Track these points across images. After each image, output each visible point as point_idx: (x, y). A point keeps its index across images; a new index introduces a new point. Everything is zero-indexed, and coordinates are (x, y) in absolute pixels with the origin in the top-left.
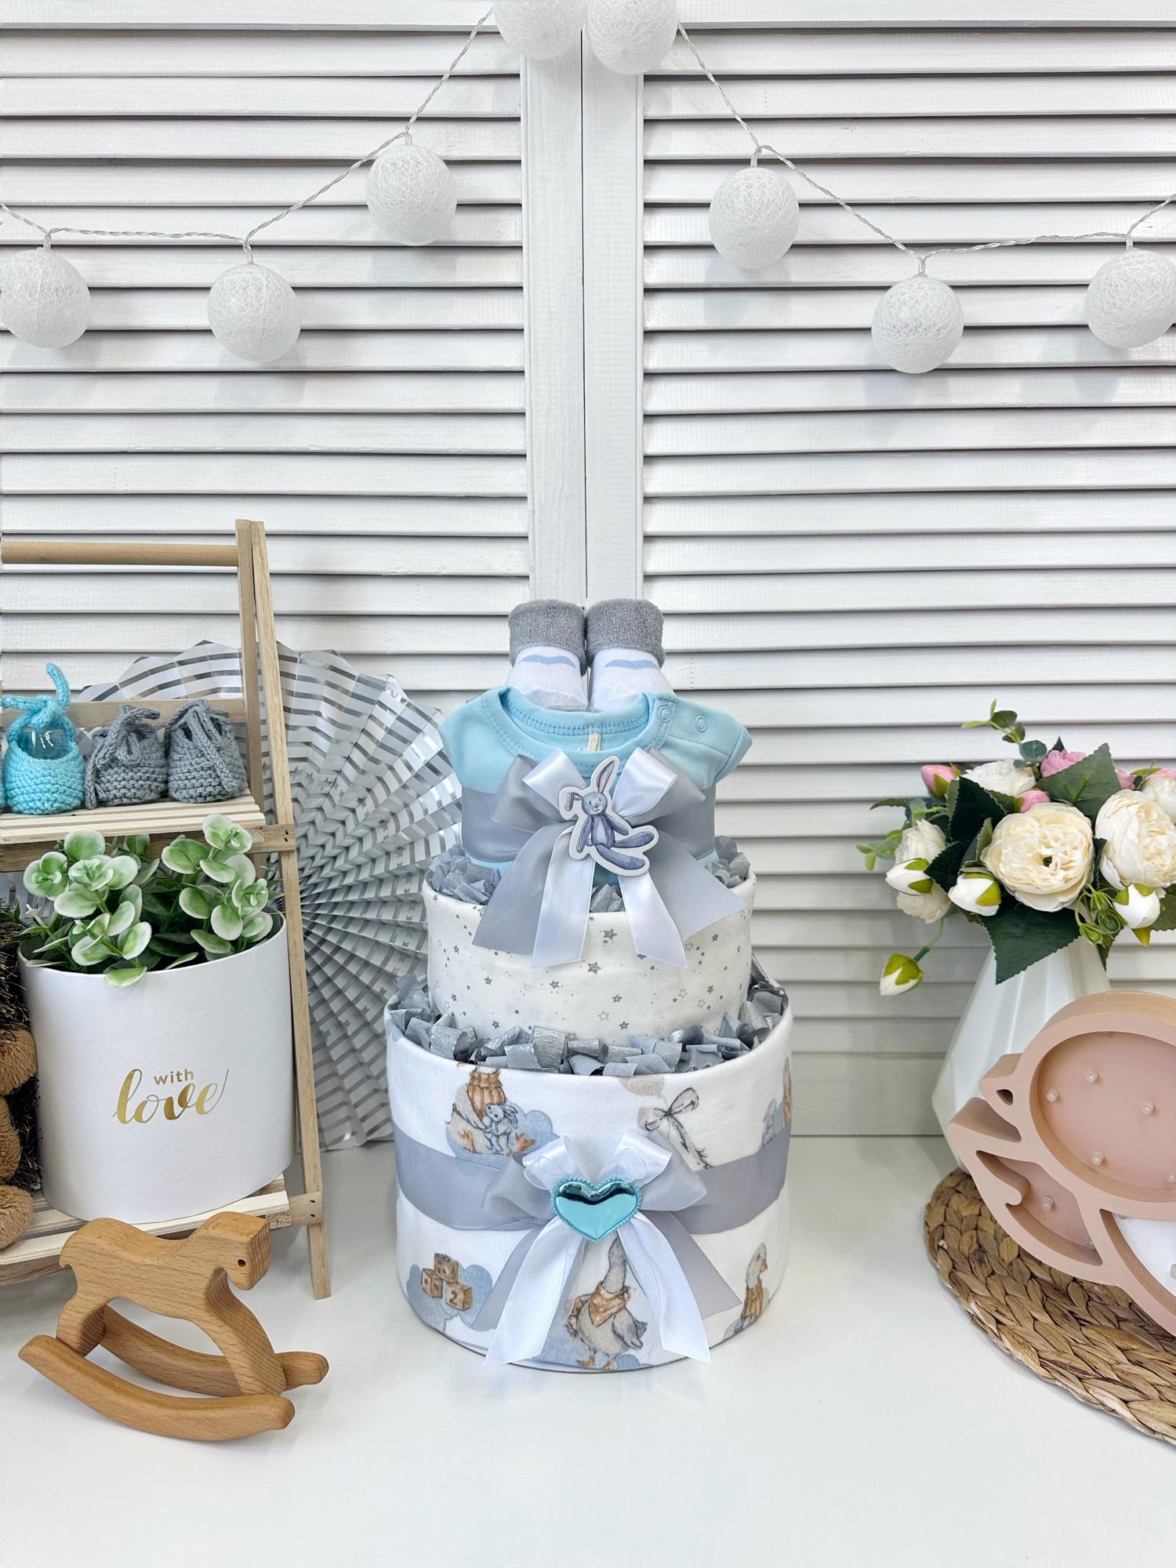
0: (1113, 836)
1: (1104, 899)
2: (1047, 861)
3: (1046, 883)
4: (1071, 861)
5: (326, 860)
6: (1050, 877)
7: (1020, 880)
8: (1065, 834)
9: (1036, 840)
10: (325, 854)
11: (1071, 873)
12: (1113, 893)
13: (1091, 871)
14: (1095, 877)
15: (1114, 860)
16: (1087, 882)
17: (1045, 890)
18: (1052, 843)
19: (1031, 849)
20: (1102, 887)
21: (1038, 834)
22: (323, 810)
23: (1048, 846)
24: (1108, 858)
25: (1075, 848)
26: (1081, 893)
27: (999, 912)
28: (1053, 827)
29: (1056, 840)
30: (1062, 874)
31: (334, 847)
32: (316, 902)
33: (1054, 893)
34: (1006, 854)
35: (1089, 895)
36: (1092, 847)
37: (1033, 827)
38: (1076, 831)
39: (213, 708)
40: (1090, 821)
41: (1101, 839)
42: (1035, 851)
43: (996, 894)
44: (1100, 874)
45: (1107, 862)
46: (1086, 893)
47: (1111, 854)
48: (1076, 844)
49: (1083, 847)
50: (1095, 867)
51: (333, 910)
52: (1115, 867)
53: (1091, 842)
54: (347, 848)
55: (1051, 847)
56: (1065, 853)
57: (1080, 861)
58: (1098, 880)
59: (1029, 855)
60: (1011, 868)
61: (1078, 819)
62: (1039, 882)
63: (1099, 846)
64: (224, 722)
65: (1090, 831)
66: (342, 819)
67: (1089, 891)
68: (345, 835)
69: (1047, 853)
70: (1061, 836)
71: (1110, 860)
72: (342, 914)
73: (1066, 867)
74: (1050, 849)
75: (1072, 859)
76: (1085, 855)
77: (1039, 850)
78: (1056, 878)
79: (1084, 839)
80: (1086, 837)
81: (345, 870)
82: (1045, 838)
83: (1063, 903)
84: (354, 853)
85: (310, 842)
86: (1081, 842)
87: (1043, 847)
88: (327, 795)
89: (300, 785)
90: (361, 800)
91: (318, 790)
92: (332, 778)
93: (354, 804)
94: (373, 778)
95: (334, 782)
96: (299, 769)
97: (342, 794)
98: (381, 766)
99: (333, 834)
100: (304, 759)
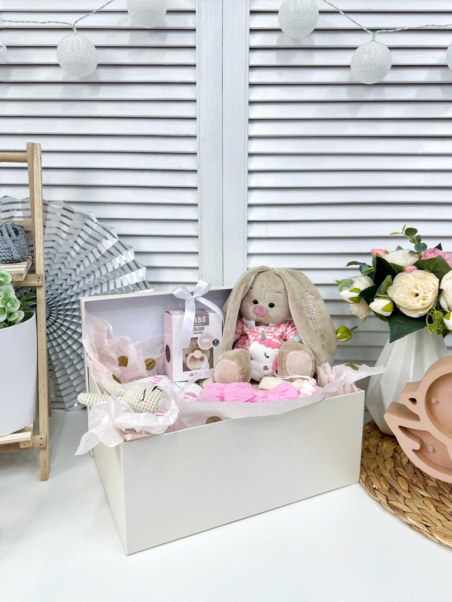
0: (448, 289)
1: (440, 315)
2: (417, 295)
3: (414, 305)
4: (427, 297)
5: (63, 291)
6: (416, 302)
7: (402, 302)
8: (426, 284)
9: (412, 286)
10: (62, 288)
11: (425, 302)
12: (444, 313)
13: (435, 302)
14: (437, 305)
16: (433, 306)
17: (413, 308)
19: (409, 289)
20: (439, 309)
21: (413, 283)
22: (61, 269)
24: (443, 298)
25: (430, 291)
26: (430, 310)
27: (391, 315)
28: (421, 281)
30: (422, 302)
31: (66, 285)
32: (59, 308)
33: (418, 309)
34: (398, 290)
36: (437, 291)
37: (412, 280)
38: (432, 284)
39: (15, 223)
40: (439, 280)
41: (442, 289)
42: (411, 291)
43: (391, 307)
45: (443, 299)
46: (432, 311)
47: (445, 295)
48: (430, 289)
49: (433, 291)
50: (438, 300)
51: (66, 312)
52: (446, 301)
54: (73, 286)
55: (418, 289)
56: (425, 293)
57: (431, 297)
58: (438, 307)
59: (408, 292)
60: (400, 297)
61: (433, 279)
62: (410, 304)
63: (440, 291)
64: (20, 230)
65: (437, 284)
66: (70, 274)
67: (434, 310)
68: (71, 280)
69: (416, 292)
70: (424, 285)
71: (445, 299)
72: (70, 314)
73: (424, 299)
75: (427, 295)
76: (434, 294)
78: (419, 303)
79: (434, 288)
80: (436, 288)
81: (71, 295)
82: (417, 285)
83: (421, 314)
84: (75, 288)
85: (55, 283)
86: (433, 289)
87: (415, 289)
88: (63, 263)
89: (50, 258)
90: (78, 266)
91: (59, 261)
92: (65, 256)
93: (75, 267)
94: (84, 256)
95: (66, 258)
96: (50, 252)
97: (69, 263)
98: (87, 251)
99: (66, 280)
100: (52, 248)
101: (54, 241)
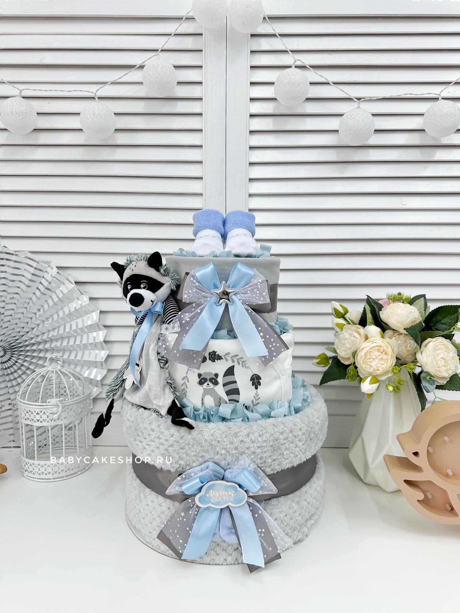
88: (26, 308)
89: (15, 304)
90: (39, 310)
91: (21, 305)
92: (28, 301)
93: (36, 311)
94: (43, 301)
95: (29, 303)
96: (15, 297)
97: (30, 307)
98: (47, 296)
99: (27, 323)
100: (17, 293)
101: (19, 287)
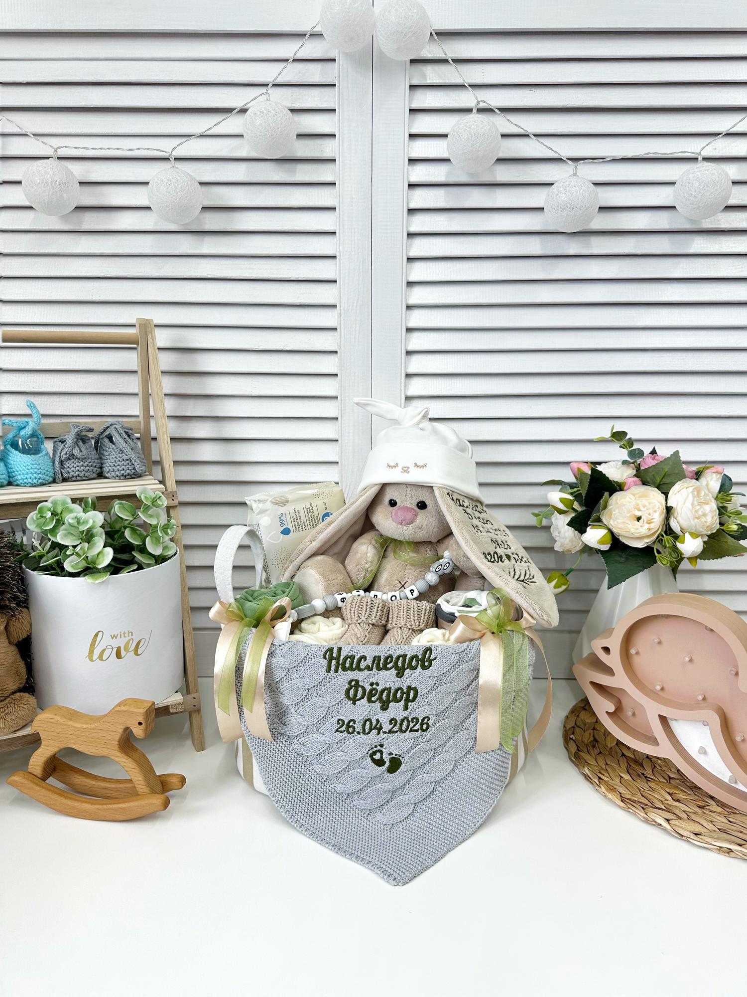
0: (677, 506)
1: (671, 541)
2: (639, 519)
3: (638, 531)
4: (652, 519)
6: (640, 528)
7: (622, 529)
9: (632, 506)
11: (652, 526)
12: (676, 537)
13: (664, 524)
14: (666, 528)
15: (677, 518)
16: (661, 531)
17: (636, 535)
18: (642, 508)
19: (629, 511)
20: (670, 534)
21: (634, 503)
23: (639, 510)
24: (674, 517)
25: (655, 511)
26: (658, 537)
27: (610, 548)
28: (642, 499)
29: (644, 507)
30: (647, 526)
33: (641, 537)
34: (615, 514)
35: (662, 538)
36: (665, 511)
37: (631, 499)
38: (656, 502)
40: (664, 496)
41: (671, 506)
42: (631, 513)
43: (609, 538)
44: (670, 526)
45: (673, 519)
46: (661, 537)
47: (676, 514)
48: (656, 509)
49: (660, 511)
50: (667, 522)
52: (678, 522)
53: (665, 508)
55: (641, 510)
56: (649, 514)
57: (658, 519)
58: (668, 530)
59: (628, 515)
60: (618, 523)
61: (657, 495)
62: (633, 530)
63: (669, 510)
65: (664, 502)
67: (663, 536)
69: (638, 514)
70: (647, 504)
73: (649, 523)
74: (641, 512)
75: (653, 517)
76: (661, 515)
77: (633, 512)
78: (643, 528)
79: (661, 507)
80: (662, 505)
82: (638, 505)
83: (647, 543)
86: (659, 508)
87: (636, 511)
